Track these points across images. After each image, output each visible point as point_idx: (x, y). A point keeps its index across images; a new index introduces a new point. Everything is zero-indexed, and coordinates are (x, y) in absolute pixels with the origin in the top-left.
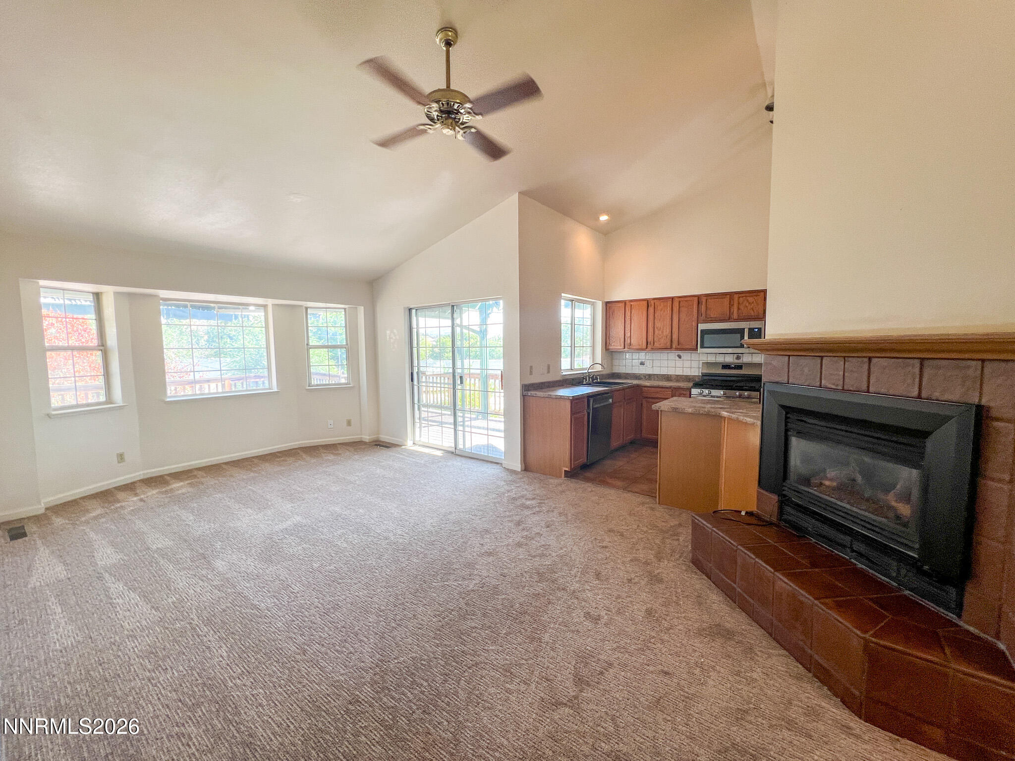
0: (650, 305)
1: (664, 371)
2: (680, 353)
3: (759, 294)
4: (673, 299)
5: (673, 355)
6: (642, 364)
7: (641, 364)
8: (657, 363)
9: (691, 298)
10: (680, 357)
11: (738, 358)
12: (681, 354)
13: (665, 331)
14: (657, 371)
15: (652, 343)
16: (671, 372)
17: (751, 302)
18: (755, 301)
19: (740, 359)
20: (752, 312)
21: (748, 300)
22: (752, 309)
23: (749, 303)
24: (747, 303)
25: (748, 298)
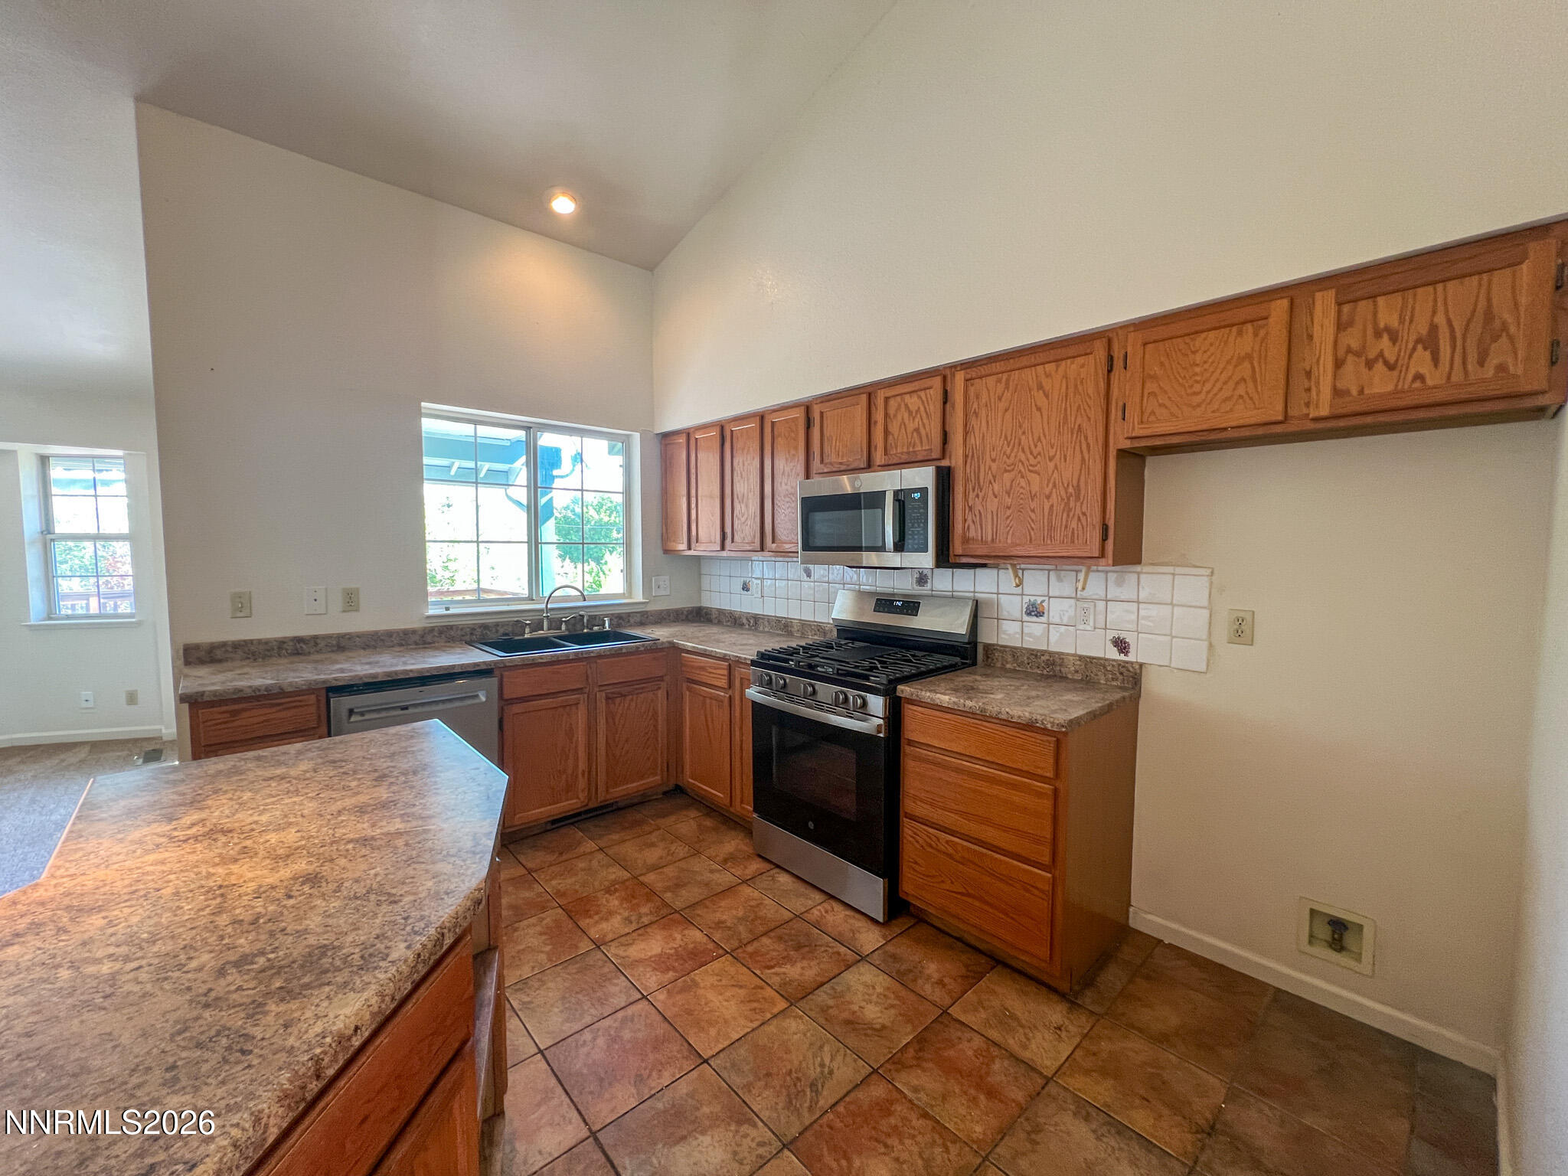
1: (781, 610)
3: (930, 382)
4: (762, 416)
5: (796, 568)
7: (744, 589)
9: (795, 412)
10: (808, 573)
13: (750, 504)
16: (793, 611)
17: (913, 408)
18: (922, 409)
19: (927, 582)
20: (918, 442)
21: (906, 405)
22: (917, 430)
23: (910, 413)
24: (906, 415)
25: (907, 397)
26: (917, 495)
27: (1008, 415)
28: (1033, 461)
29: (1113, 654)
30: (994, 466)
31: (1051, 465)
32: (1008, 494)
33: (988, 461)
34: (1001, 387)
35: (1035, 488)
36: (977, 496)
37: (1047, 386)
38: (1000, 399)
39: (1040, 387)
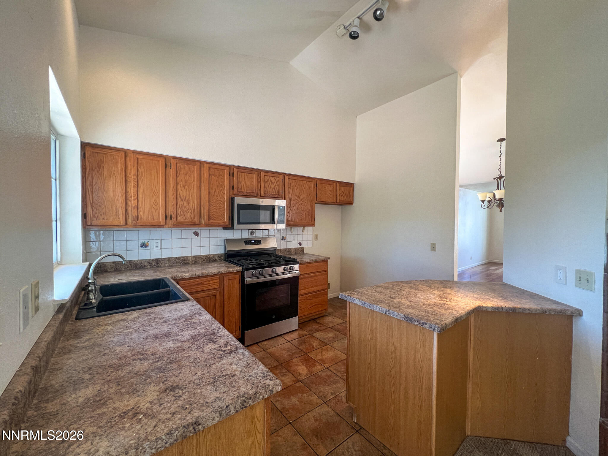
0: (168, 164)
1: (177, 253)
2: (197, 230)
3: (278, 176)
4: (201, 163)
5: (188, 232)
6: (144, 245)
7: (142, 246)
8: (166, 244)
9: (223, 168)
10: (196, 234)
11: (252, 234)
12: (199, 231)
13: (191, 202)
14: (166, 254)
15: (175, 217)
16: (186, 253)
17: (273, 182)
18: (275, 182)
19: (254, 234)
20: (274, 192)
21: (271, 180)
22: (274, 188)
23: (272, 183)
24: (271, 183)
25: (271, 178)
26: (281, 208)
27: (297, 190)
28: (302, 202)
29: (299, 246)
30: (294, 202)
31: (305, 204)
32: (297, 209)
33: (293, 201)
34: (296, 183)
35: (302, 209)
36: (290, 209)
37: (305, 185)
38: (295, 186)
39: (304, 186)
